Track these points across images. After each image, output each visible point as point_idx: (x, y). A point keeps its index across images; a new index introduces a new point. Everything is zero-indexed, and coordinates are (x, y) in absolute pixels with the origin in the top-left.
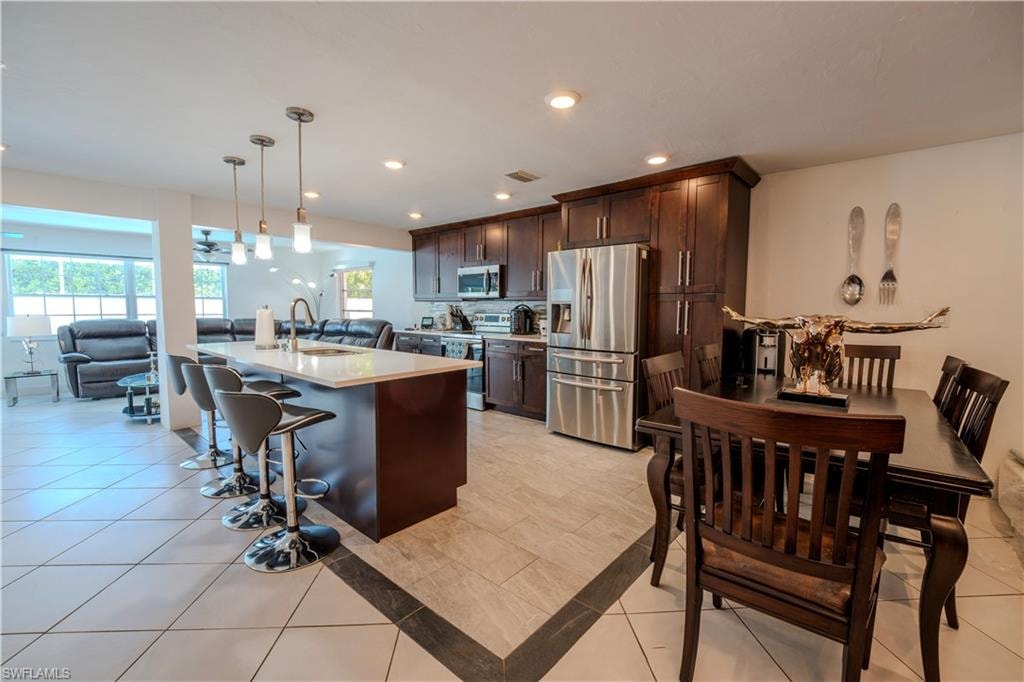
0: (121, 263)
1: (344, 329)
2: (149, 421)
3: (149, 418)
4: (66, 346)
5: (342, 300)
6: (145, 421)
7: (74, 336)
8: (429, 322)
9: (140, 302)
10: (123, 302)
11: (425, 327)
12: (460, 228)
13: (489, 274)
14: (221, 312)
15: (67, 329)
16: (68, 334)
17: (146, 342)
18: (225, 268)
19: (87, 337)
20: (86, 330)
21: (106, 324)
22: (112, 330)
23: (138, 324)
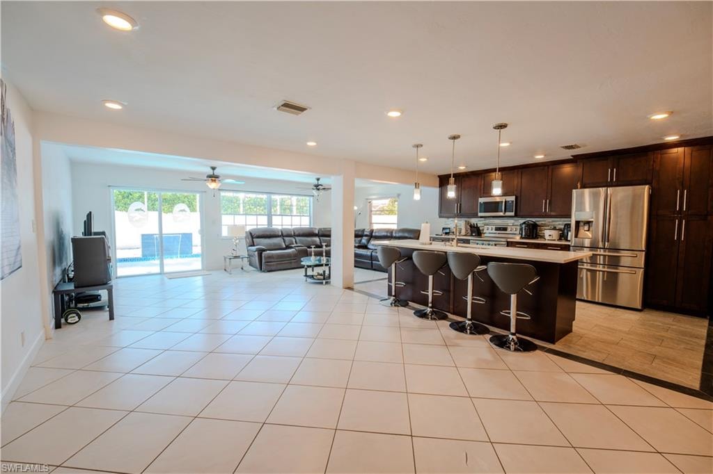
0: (265, 197)
1: (389, 234)
2: (324, 283)
3: (324, 281)
4: (249, 241)
5: (370, 217)
6: (322, 283)
7: (253, 237)
8: (448, 231)
9: (274, 217)
10: (266, 217)
11: (446, 233)
12: (481, 174)
13: (506, 202)
14: (308, 224)
15: (250, 233)
16: (250, 235)
17: (282, 240)
18: (312, 198)
19: (259, 237)
20: (257, 234)
21: (265, 230)
22: (268, 233)
23: (278, 230)
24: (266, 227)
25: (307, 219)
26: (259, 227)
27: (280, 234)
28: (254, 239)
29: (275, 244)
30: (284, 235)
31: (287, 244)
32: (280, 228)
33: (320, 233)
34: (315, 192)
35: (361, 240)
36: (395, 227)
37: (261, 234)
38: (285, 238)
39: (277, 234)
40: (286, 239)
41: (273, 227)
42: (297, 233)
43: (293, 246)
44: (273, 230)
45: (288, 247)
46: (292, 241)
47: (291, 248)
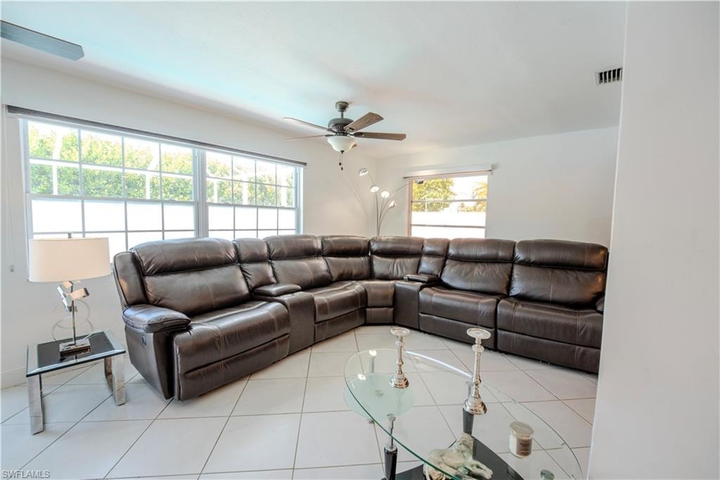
4: (130, 289)
5: (410, 213)
7: (145, 271)
9: (211, 211)
10: (190, 211)
14: (295, 227)
15: (129, 258)
16: (131, 267)
17: (240, 274)
18: (301, 169)
19: (164, 270)
20: (160, 260)
21: (187, 247)
22: (196, 257)
23: (225, 245)
24: (191, 235)
25: (291, 215)
26: (170, 237)
27: (232, 254)
28: (148, 280)
29: (218, 290)
30: (241, 257)
31: (252, 284)
32: (228, 237)
33: (327, 247)
34: (335, 143)
35: (419, 264)
36: (480, 235)
37: (172, 259)
38: (247, 267)
39: (223, 254)
40: (249, 267)
41: (213, 236)
42: (275, 251)
43: (273, 289)
44: (212, 246)
45: (256, 295)
46: (265, 274)
47: (269, 298)
